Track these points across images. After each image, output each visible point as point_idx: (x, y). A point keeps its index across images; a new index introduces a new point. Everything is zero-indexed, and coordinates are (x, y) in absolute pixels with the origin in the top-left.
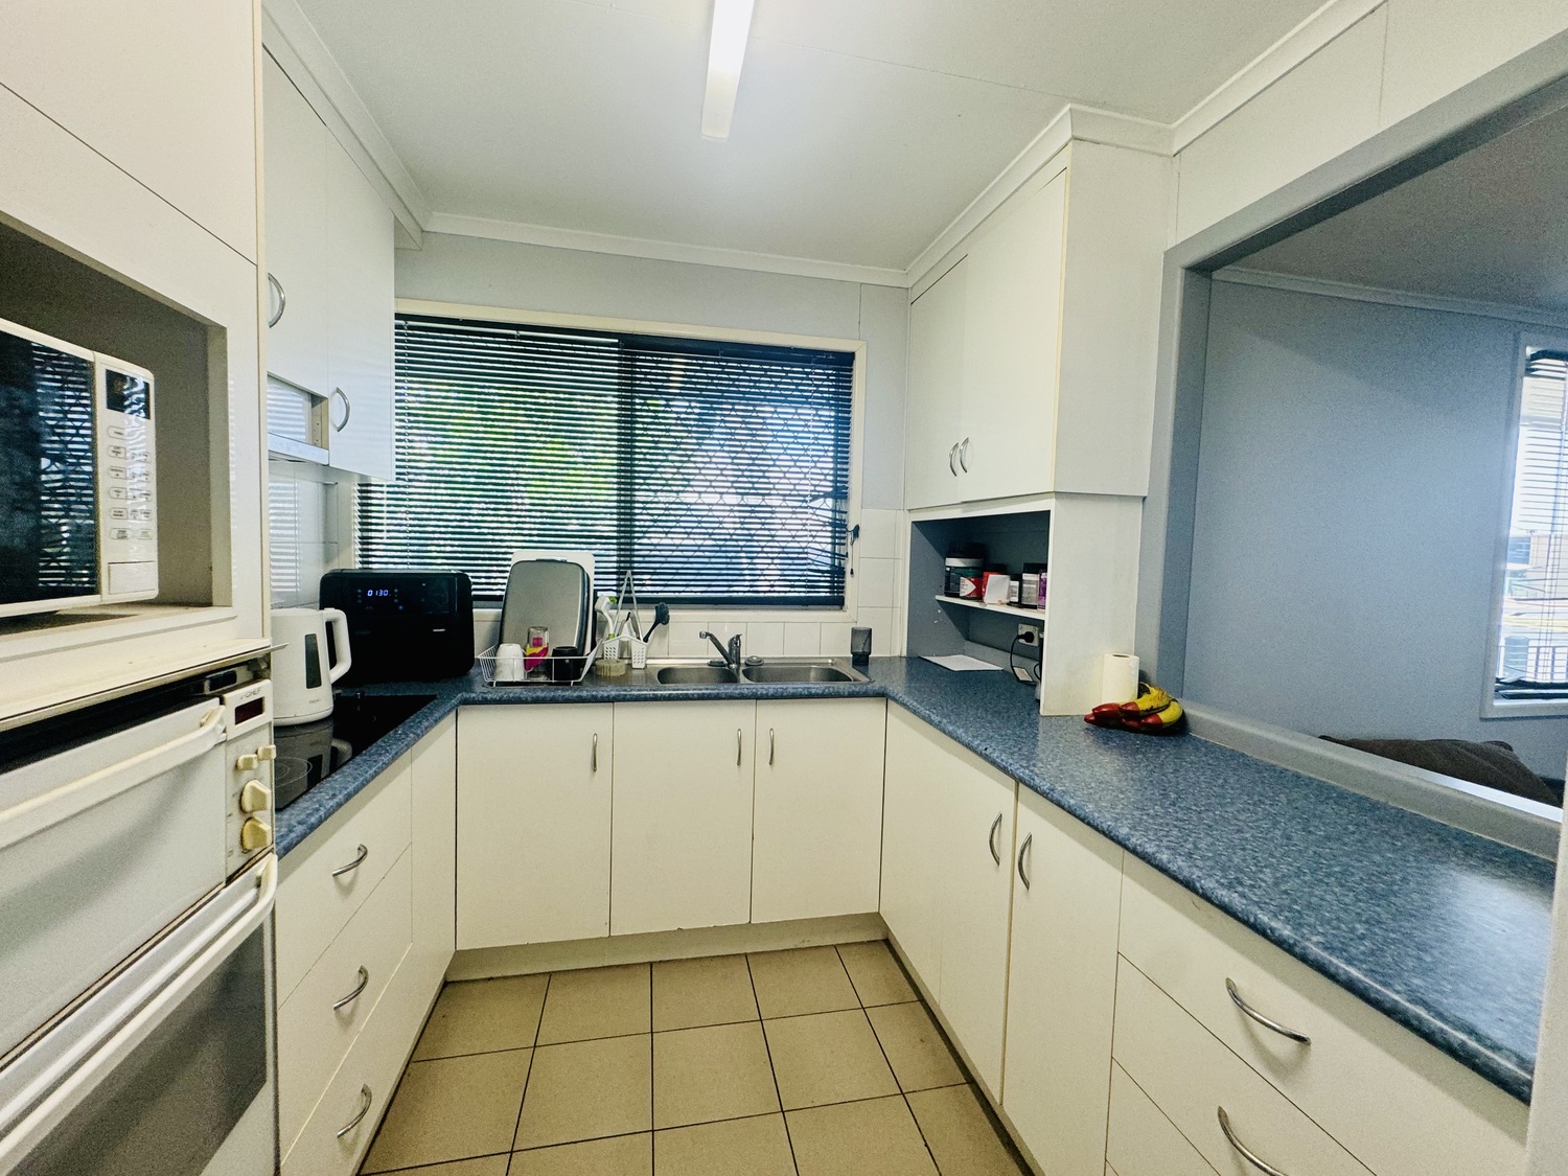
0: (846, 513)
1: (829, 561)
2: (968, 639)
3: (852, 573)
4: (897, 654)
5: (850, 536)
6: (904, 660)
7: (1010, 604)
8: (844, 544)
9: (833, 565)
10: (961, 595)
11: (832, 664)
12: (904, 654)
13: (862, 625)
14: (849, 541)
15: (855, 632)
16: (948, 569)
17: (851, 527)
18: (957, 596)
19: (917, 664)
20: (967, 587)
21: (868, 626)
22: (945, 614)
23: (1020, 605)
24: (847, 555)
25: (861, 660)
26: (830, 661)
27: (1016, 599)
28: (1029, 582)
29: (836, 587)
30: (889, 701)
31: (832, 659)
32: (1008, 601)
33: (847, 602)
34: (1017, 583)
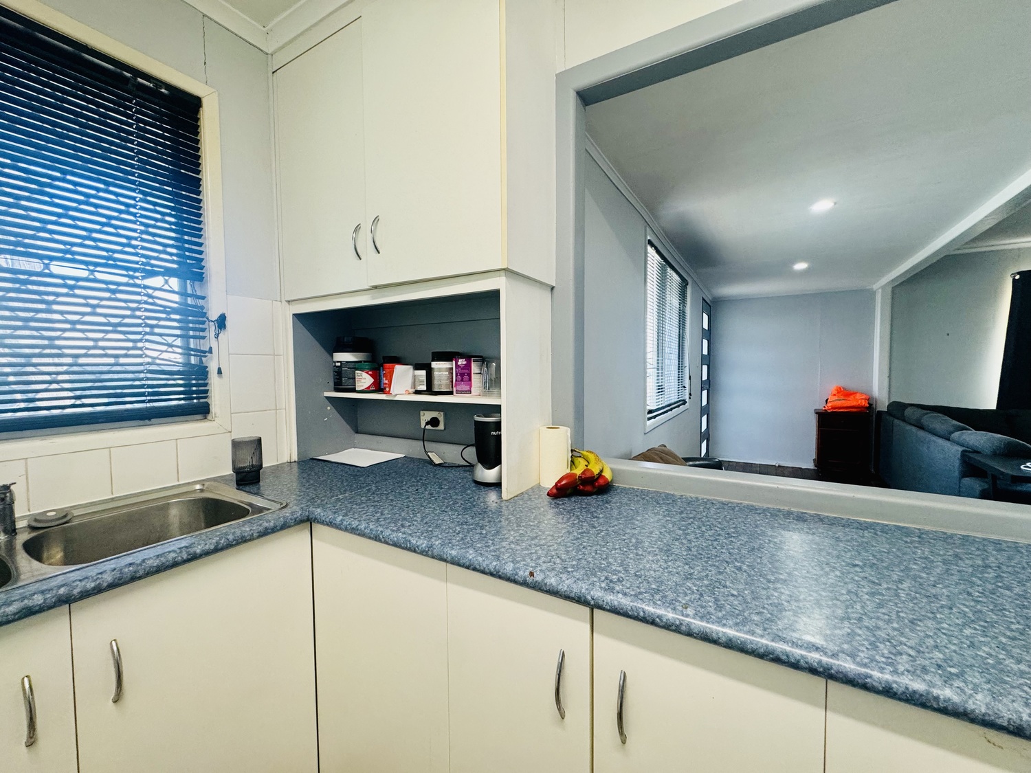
0: (203, 298)
1: (179, 359)
2: (357, 432)
3: (220, 372)
4: (286, 459)
5: (212, 328)
6: (295, 466)
7: (418, 392)
8: (204, 338)
9: (187, 364)
10: (358, 389)
11: (202, 490)
12: (295, 458)
13: (246, 433)
14: (212, 334)
15: (236, 445)
16: (339, 364)
17: (214, 315)
18: (354, 390)
19: (309, 466)
20: (364, 380)
21: (254, 434)
22: (334, 411)
23: (430, 390)
24: (210, 351)
25: (248, 477)
26: (198, 487)
27: (424, 388)
28: (440, 370)
29: (194, 392)
30: (314, 525)
31: (202, 482)
32: (414, 390)
33: (214, 409)
34: (423, 373)
